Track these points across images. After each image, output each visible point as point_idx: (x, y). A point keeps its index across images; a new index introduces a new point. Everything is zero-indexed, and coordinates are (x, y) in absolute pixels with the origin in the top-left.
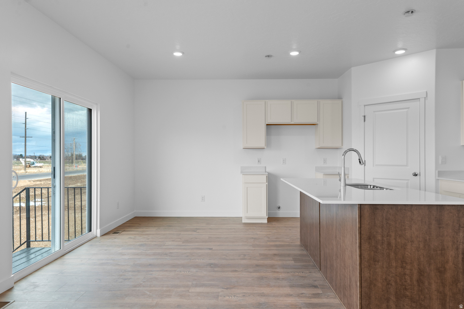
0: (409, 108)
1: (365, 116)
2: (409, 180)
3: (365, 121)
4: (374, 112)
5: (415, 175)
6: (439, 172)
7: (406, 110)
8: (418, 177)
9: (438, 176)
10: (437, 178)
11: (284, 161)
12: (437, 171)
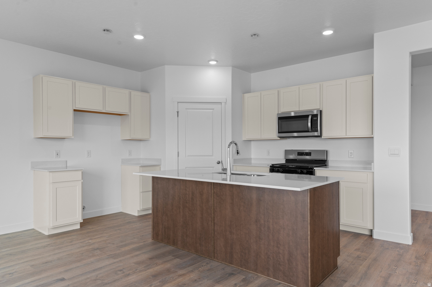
0: (213, 109)
1: (178, 112)
2: (214, 167)
3: (178, 117)
4: (186, 109)
5: (219, 163)
6: (234, 159)
7: (212, 111)
8: (220, 164)
9: (234, 163)
10: (233, 164)
11: (89, 153)
12: (233, 159)
